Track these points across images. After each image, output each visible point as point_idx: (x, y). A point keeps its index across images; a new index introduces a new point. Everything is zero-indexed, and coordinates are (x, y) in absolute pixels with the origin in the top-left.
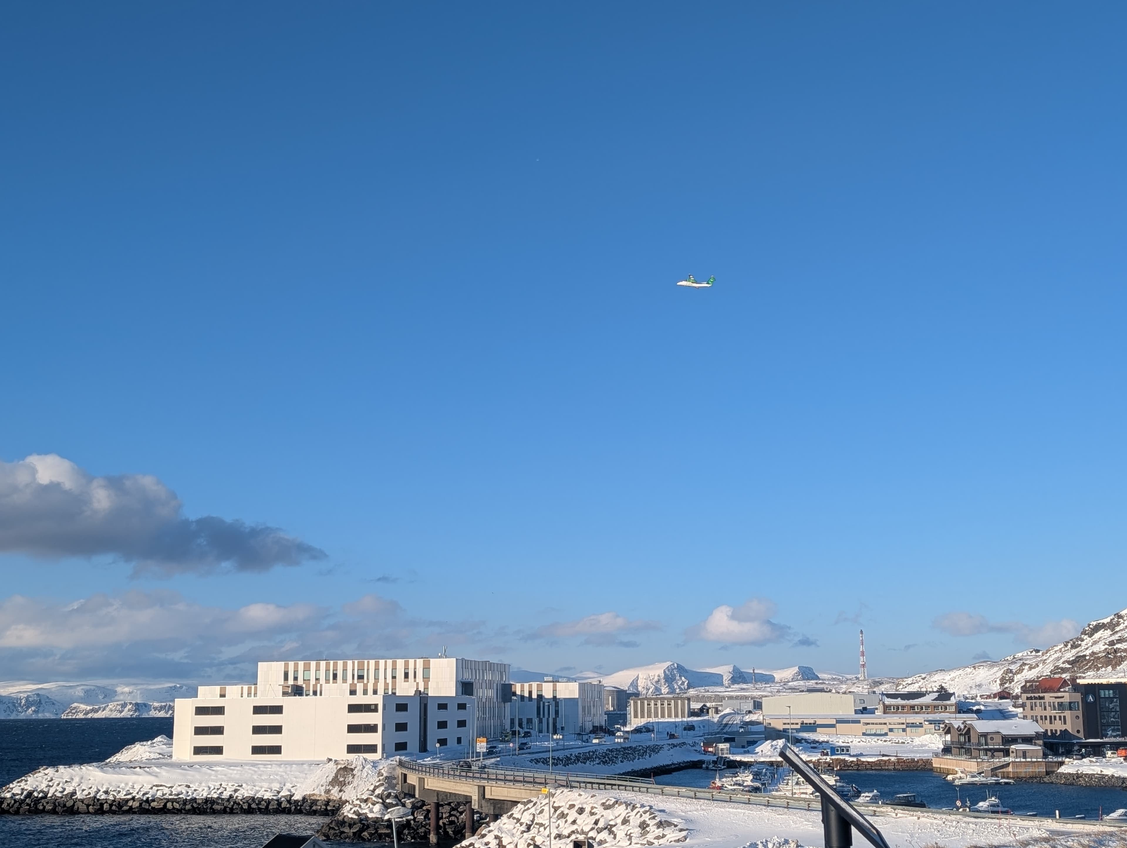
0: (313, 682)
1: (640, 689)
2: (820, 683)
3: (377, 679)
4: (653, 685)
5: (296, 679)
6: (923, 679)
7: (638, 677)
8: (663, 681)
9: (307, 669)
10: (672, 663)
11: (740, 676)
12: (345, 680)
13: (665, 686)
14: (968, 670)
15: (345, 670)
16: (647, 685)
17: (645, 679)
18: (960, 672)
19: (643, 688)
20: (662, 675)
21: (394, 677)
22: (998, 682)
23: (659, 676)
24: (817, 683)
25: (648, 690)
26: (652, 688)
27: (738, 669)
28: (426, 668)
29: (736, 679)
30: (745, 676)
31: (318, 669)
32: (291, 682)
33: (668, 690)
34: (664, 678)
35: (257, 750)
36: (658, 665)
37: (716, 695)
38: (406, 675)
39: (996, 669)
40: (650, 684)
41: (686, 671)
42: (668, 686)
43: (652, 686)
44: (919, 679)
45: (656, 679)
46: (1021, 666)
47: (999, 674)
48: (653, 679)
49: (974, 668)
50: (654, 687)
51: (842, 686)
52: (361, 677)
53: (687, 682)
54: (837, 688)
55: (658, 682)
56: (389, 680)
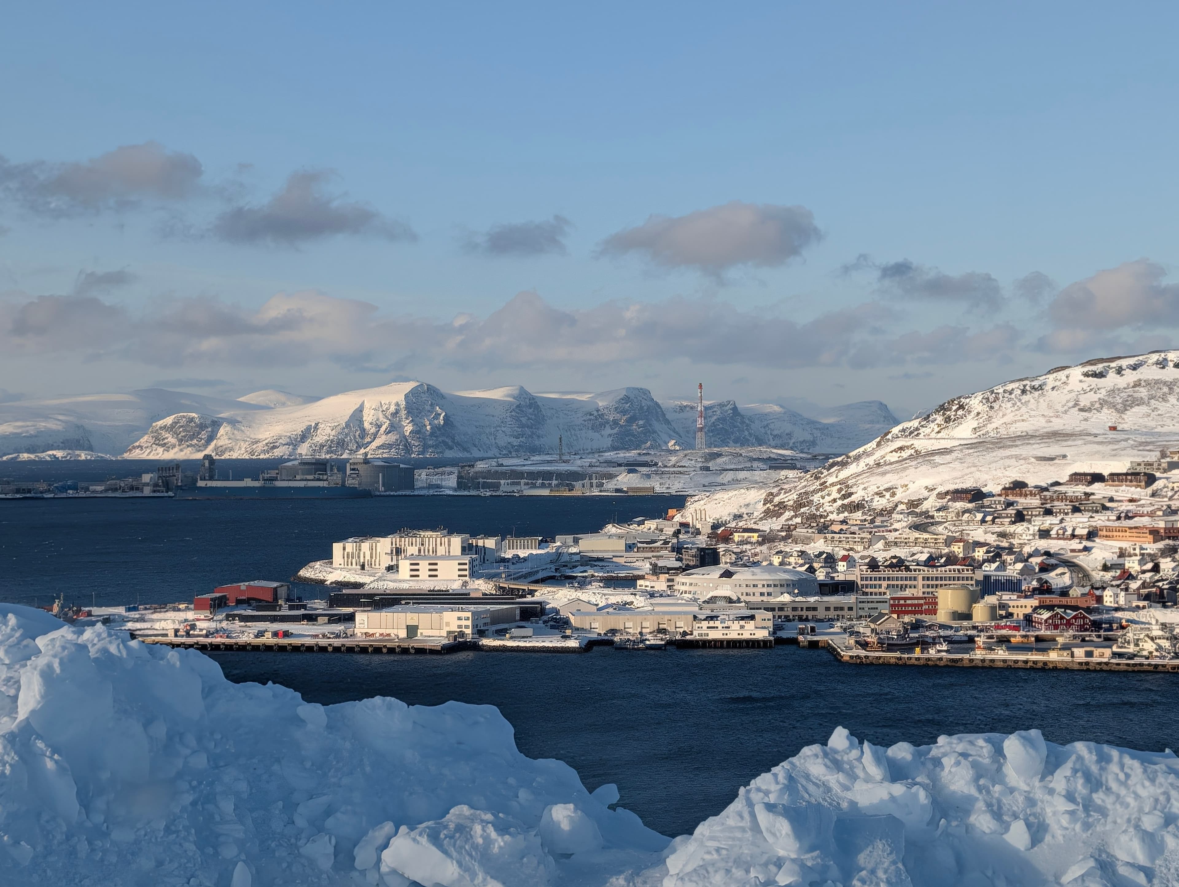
0: (403, 546)
1: (367, 425)
2: (644, 454)
3: (429, 545)
4: (388, 419)
5: (396, 545)
6: (708, 497)
7: (362, 406)
8: (403, 413)
9: (400, 541)
10: (418, 384)
11: (531, 404)
12: (416, 546)
13: (408, 421)
14: (743, 491)
15: (416, 541)
16: (378, 419)
17: (375, 409)
18: (736, 492)
19: (371, 424)
20: (403, 404)
21: (436, 545)
22: (762, 502)
23: (397, 404)
24: (639, 454)
25: (380, 427)
26: (386, 424)
27: (526, 393)
28: (449, 541)
29: (524, 409)
30: (539, 404)
31: (405, 541)
32: (394, 546)
33: (411, 428)
34: (406, 408)
35: (430, 576)
36: (395, 386)
37: (512, 471)
38: (441, 544)
39: (763, 491)
40: (382, 419)
41: (443, 397)
42: (412, 421)
43: (385, 420)
44: (704, 497)
45: (393, 409)
46: (779, 490)
47: (764, 496)
48: (387, 409)
49: (747, 489)
50: (388, 422)
51: (671, 458)
52: (422, 545)
53: (444, 414)
54: (665, 460)
55: (396, 413)
56: (434, 546)
